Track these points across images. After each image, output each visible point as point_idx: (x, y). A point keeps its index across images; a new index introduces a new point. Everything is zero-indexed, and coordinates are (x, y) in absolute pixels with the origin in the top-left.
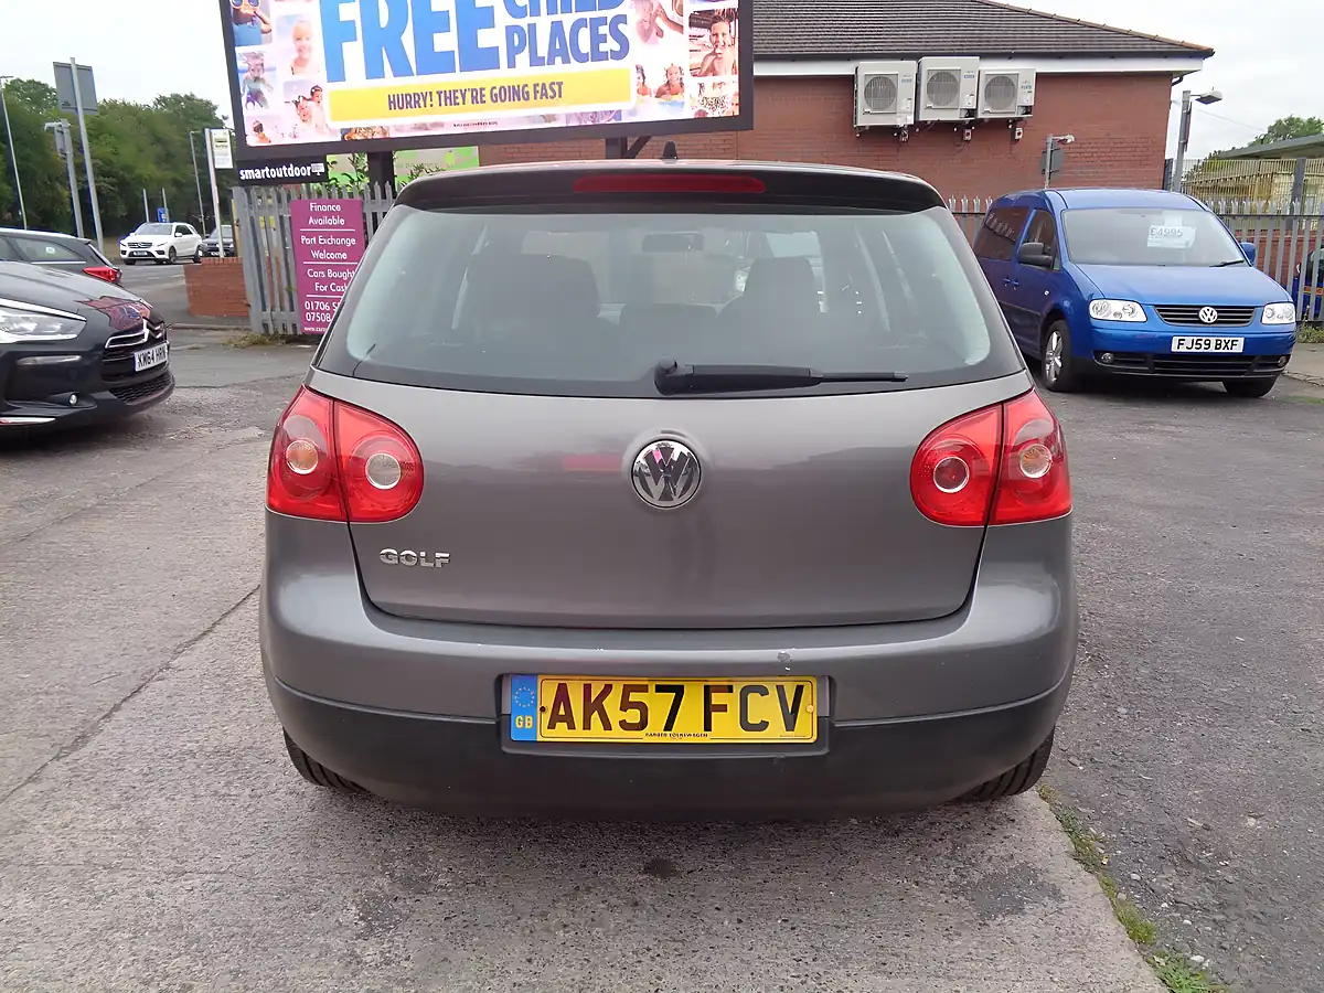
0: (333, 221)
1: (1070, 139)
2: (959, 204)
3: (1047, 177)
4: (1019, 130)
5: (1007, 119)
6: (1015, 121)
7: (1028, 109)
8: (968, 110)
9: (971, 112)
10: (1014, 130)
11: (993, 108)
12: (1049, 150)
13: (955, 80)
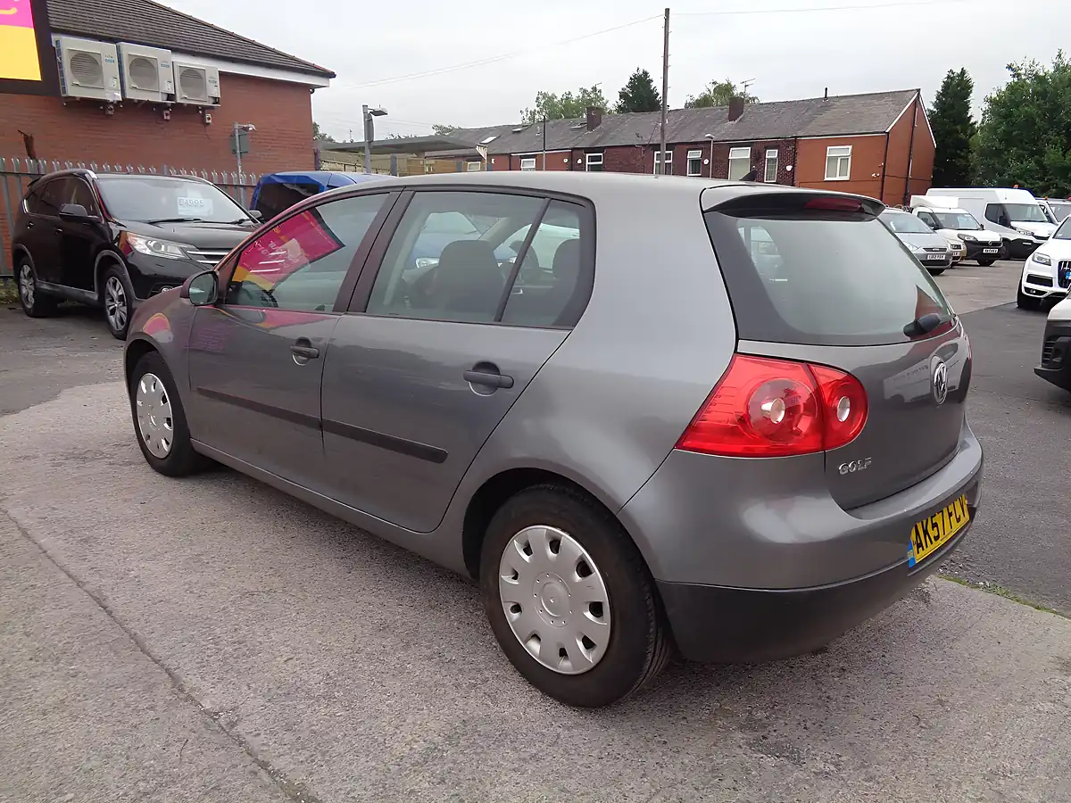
1: (252, 127)
2: (220, 177)
3: (239, 157)
4: (208, 116)
5: (197, 106)
6: (204, 108)
7: (216, 100)
8: (168, 94)
9: (170, 97)
10: (203, 116)
11: (189, 95)
12: (237, 135)
13: (152, 66)
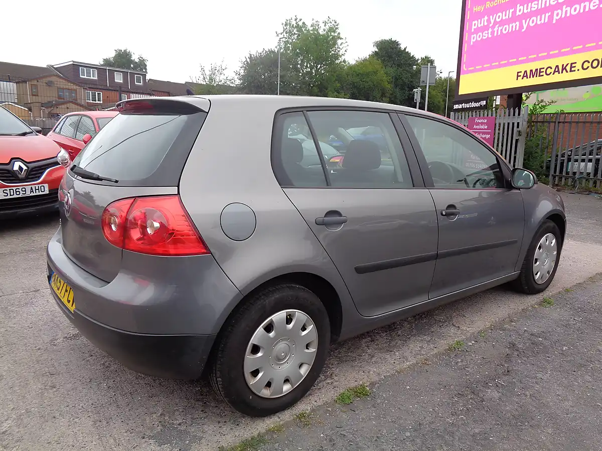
0: (482, 127)
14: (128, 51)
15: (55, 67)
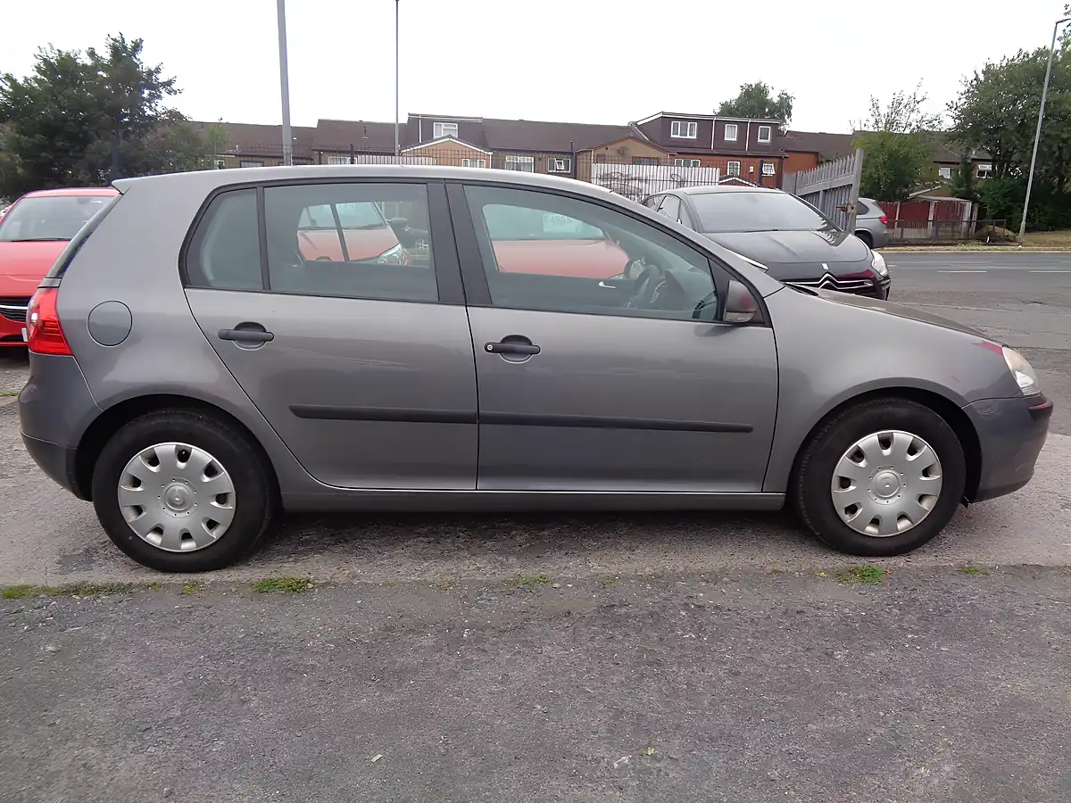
14: (762, 85)
15: (639, 124)
